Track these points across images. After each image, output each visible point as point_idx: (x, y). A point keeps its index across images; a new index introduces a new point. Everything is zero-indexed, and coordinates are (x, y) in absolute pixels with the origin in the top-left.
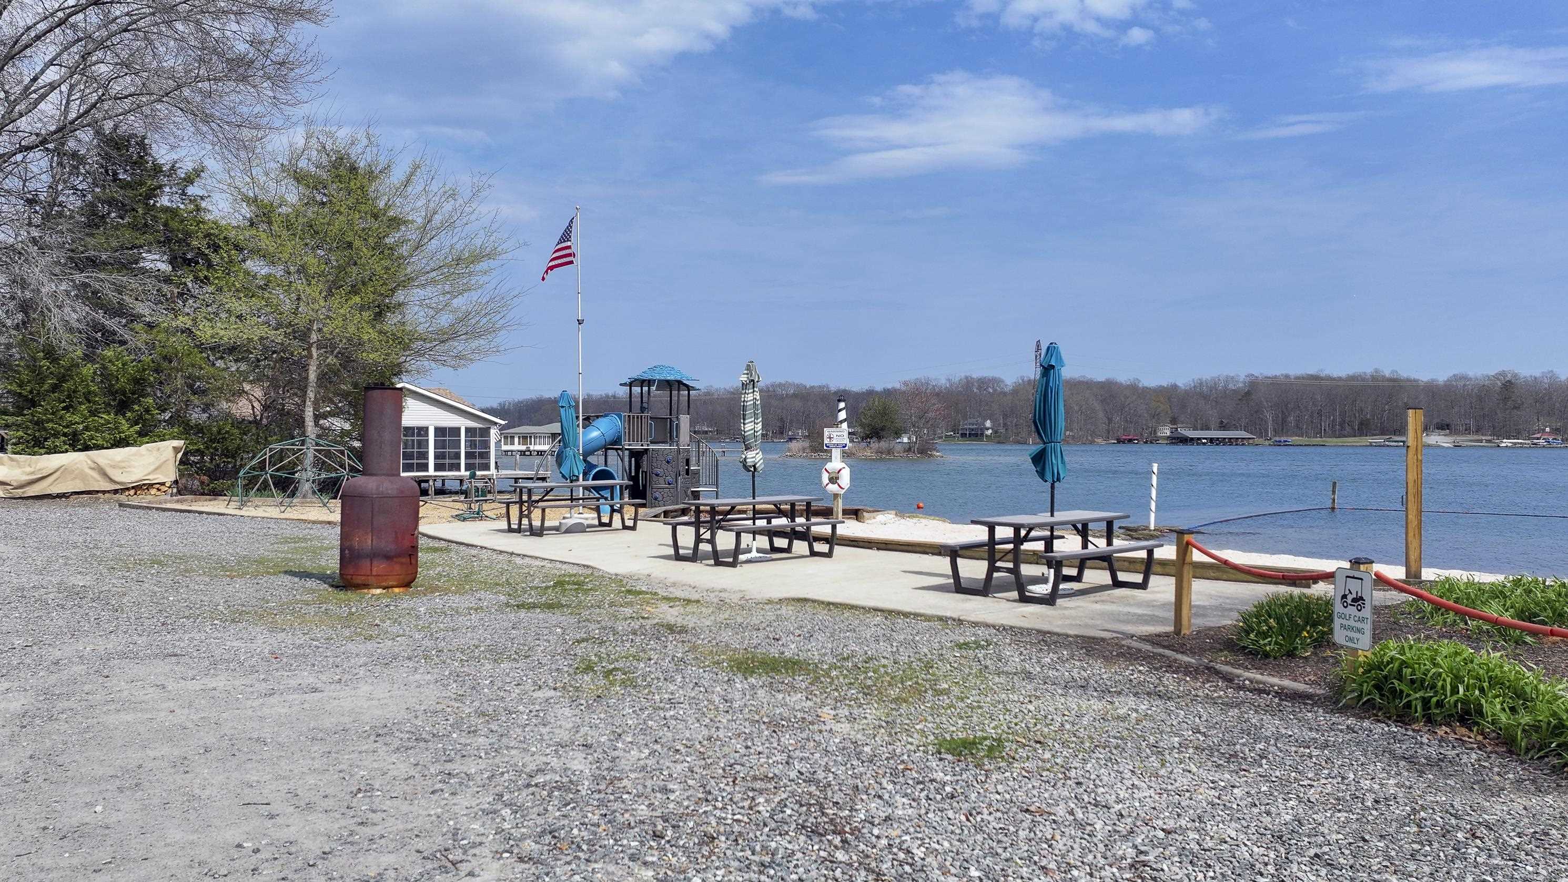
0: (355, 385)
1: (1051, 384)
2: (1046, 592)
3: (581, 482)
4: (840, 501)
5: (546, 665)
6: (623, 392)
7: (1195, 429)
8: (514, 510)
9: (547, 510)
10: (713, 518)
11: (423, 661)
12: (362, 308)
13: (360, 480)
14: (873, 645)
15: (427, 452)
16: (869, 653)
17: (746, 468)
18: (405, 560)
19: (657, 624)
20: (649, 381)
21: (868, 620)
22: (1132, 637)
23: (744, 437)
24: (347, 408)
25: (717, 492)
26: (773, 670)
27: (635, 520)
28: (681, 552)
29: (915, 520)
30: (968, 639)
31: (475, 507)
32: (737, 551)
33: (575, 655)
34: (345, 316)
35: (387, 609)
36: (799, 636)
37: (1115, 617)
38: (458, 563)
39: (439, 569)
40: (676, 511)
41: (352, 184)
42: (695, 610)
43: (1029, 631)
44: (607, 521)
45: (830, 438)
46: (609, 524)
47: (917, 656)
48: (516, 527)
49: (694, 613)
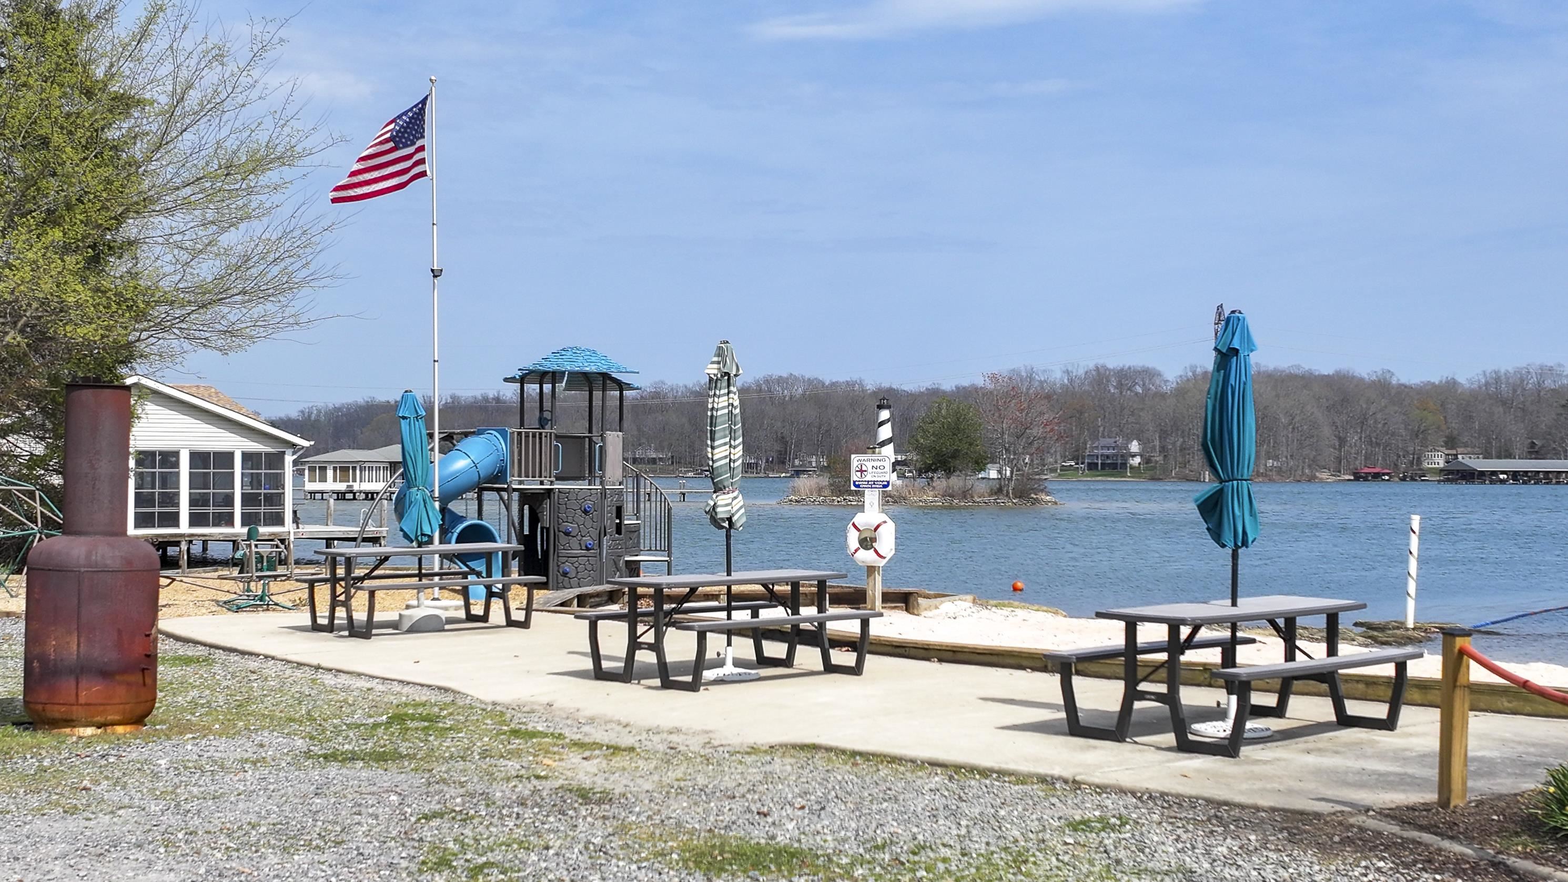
0: (54, 380)
1: (1232, 381)
2: (1222, 735)
3: (436, 545)
4: (879, 579)
5: (370, 857)
6: (510, 392)
7: (1487, 456)
8: (323, 594)
9: (379, 595)
10: (658, 606)
11: (162, 850)
12: (66, 249)
13: (60, 543)
14: (927, 824)
15: (178, 494)
16: (920, 837)
17: (715, 522)
18: (136, 678)
19: (561, 787)
20: (554, 373)
21: (919, 782)
22: (1368, 810)
23: (712, 470)
24: (40, 419)
25: (669, 563)
26: (755, 866)
27: (529, 609)
28: (605, 664)
29: (1006, 611)
30: (1089, 815)
31: (257, 588)
32: (700, 663)
33: (421, 840)
34: (35, 262)
35: (104, 762)
36: (803, 808)
37: (1341, 778)
38: (225, 683)
39: (194, 693)
40: (598, 595)
41: (49, 37)
42: (626, 764)
43: (1192, 801)
44: (481, 613)
45: (861, 471)
46: (484, 618)
47: (1001, 843)
48: (325, 622)
49: (624, 769)
